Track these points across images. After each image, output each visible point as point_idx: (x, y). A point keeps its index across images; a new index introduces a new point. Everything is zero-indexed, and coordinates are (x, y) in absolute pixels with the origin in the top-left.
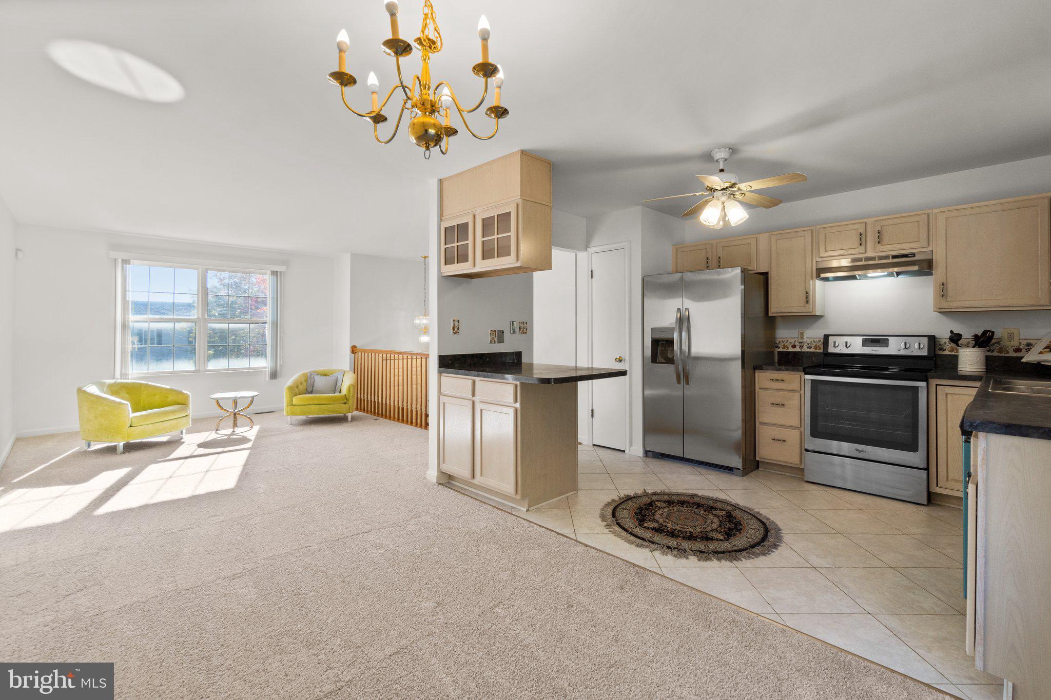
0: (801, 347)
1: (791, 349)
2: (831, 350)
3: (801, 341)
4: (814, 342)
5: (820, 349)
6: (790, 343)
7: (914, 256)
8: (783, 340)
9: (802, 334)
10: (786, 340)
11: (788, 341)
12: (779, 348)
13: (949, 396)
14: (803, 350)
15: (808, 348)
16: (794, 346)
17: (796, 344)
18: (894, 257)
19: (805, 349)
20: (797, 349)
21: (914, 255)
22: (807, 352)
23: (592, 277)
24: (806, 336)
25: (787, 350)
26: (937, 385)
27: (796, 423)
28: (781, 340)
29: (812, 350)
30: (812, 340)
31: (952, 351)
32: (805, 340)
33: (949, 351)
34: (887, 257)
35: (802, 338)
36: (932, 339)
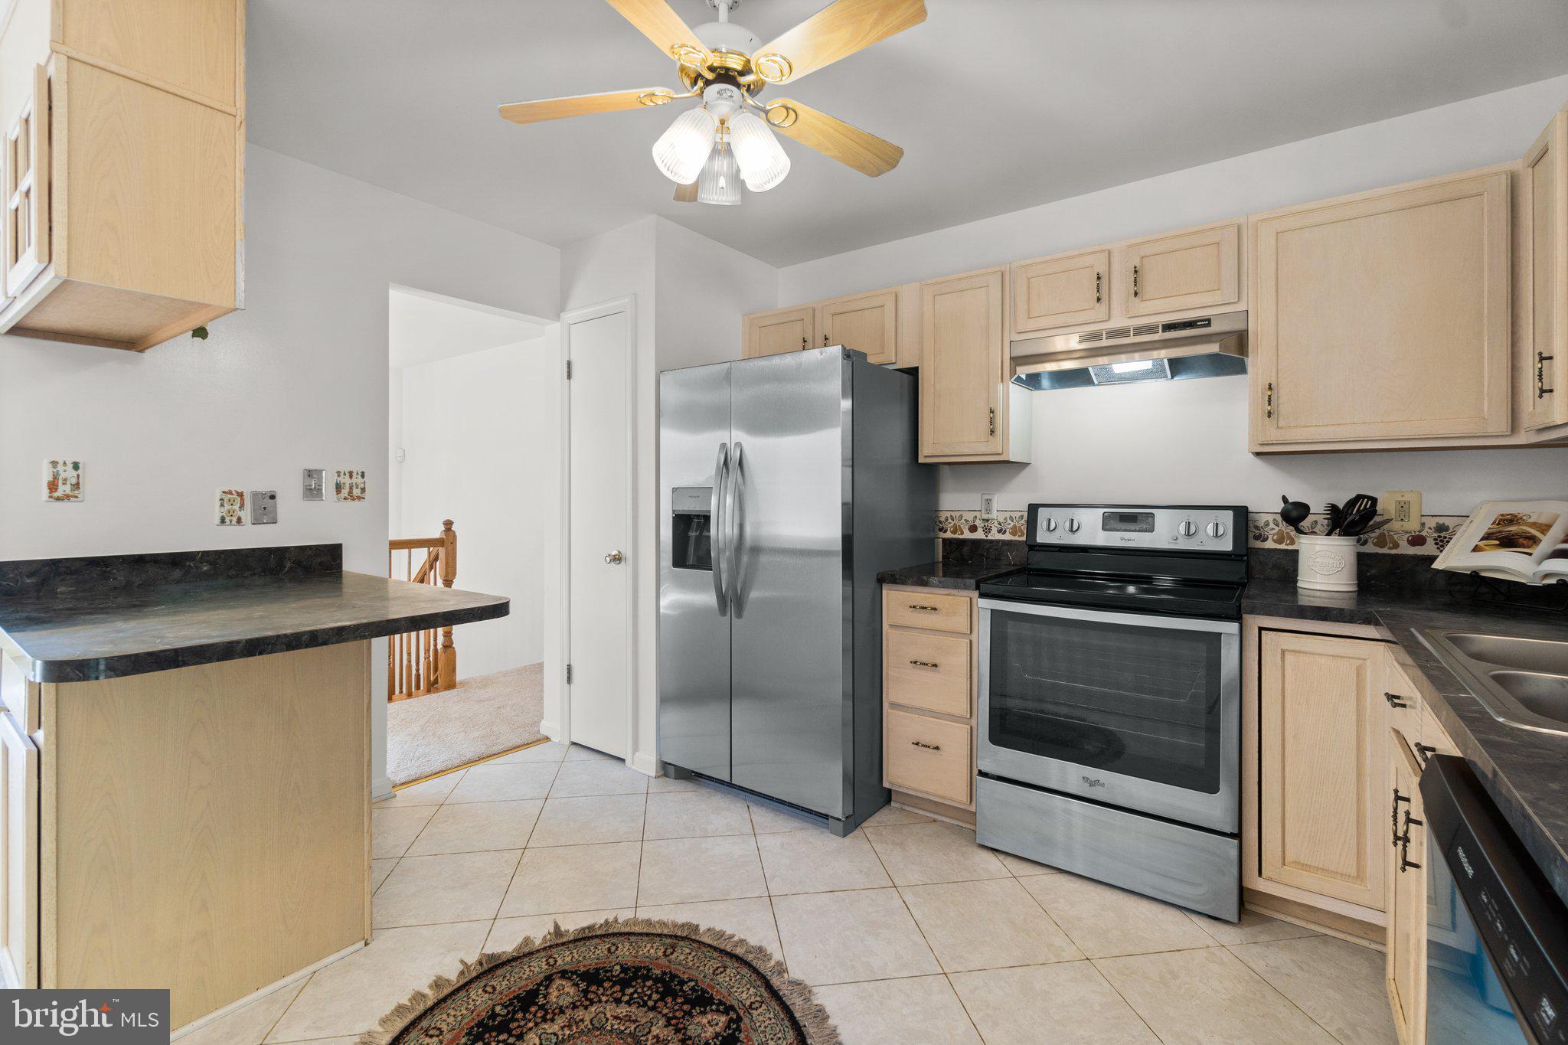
0: (987, 530)
1: (967, 535)
2: (1042, 537)
3: (985, 516)
4: (1012, 519)
5: (1022, 535)
6: (966, 521)
7: (1209, 325)
8: (954, 514)
9: (988, 501)
10: (958, 514)
11: (961, 517)
12: (946, 531)
13: (1289, 657)
14: (990, 537)
15: (999, 531)
16: (973, 529)
17: (978, 523)
18: (1169, 327)
19: (994, 536)
20: (979, 535)
21: (1207, 322)
22: (998, 541)
23: (569, 376)
24: (995, 506)
25: (961, 537)
26: (1261, 629)
27: (961, 707)
28: (948, 514)
29: (1007, 537)
30: (1008, 515)
31: (1280, 541)
32: (994, 515)
33: (1275, 541)
34: (1151, 329)
35: (988, 511)
36: (1242, 515)
